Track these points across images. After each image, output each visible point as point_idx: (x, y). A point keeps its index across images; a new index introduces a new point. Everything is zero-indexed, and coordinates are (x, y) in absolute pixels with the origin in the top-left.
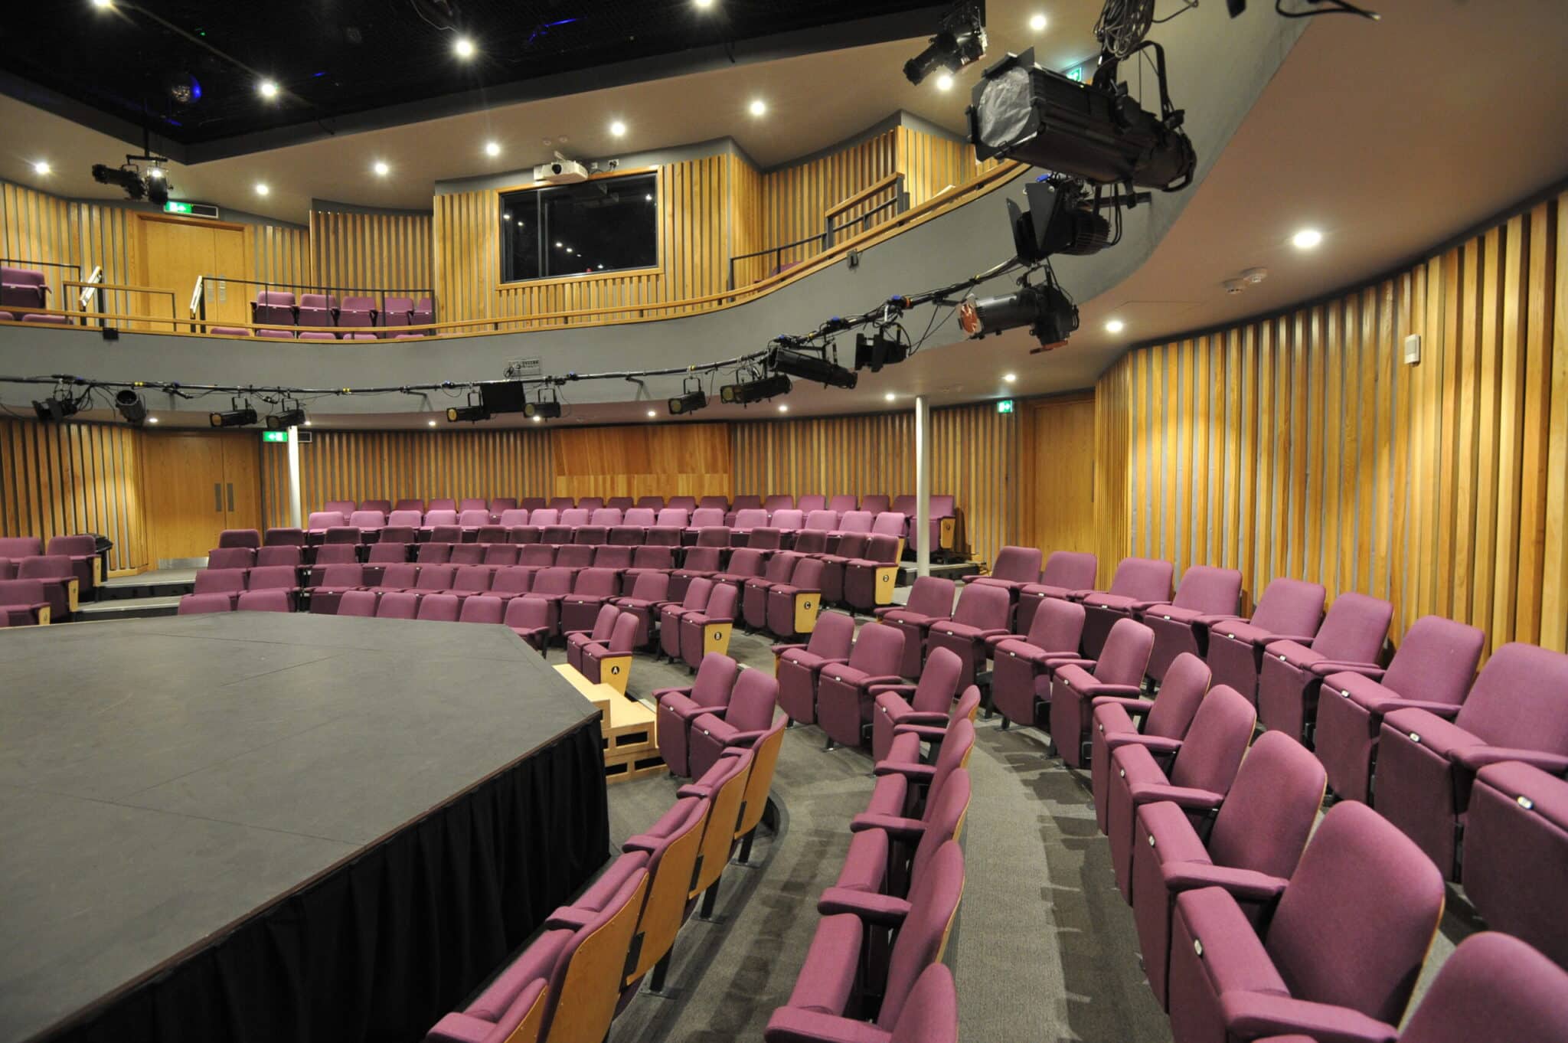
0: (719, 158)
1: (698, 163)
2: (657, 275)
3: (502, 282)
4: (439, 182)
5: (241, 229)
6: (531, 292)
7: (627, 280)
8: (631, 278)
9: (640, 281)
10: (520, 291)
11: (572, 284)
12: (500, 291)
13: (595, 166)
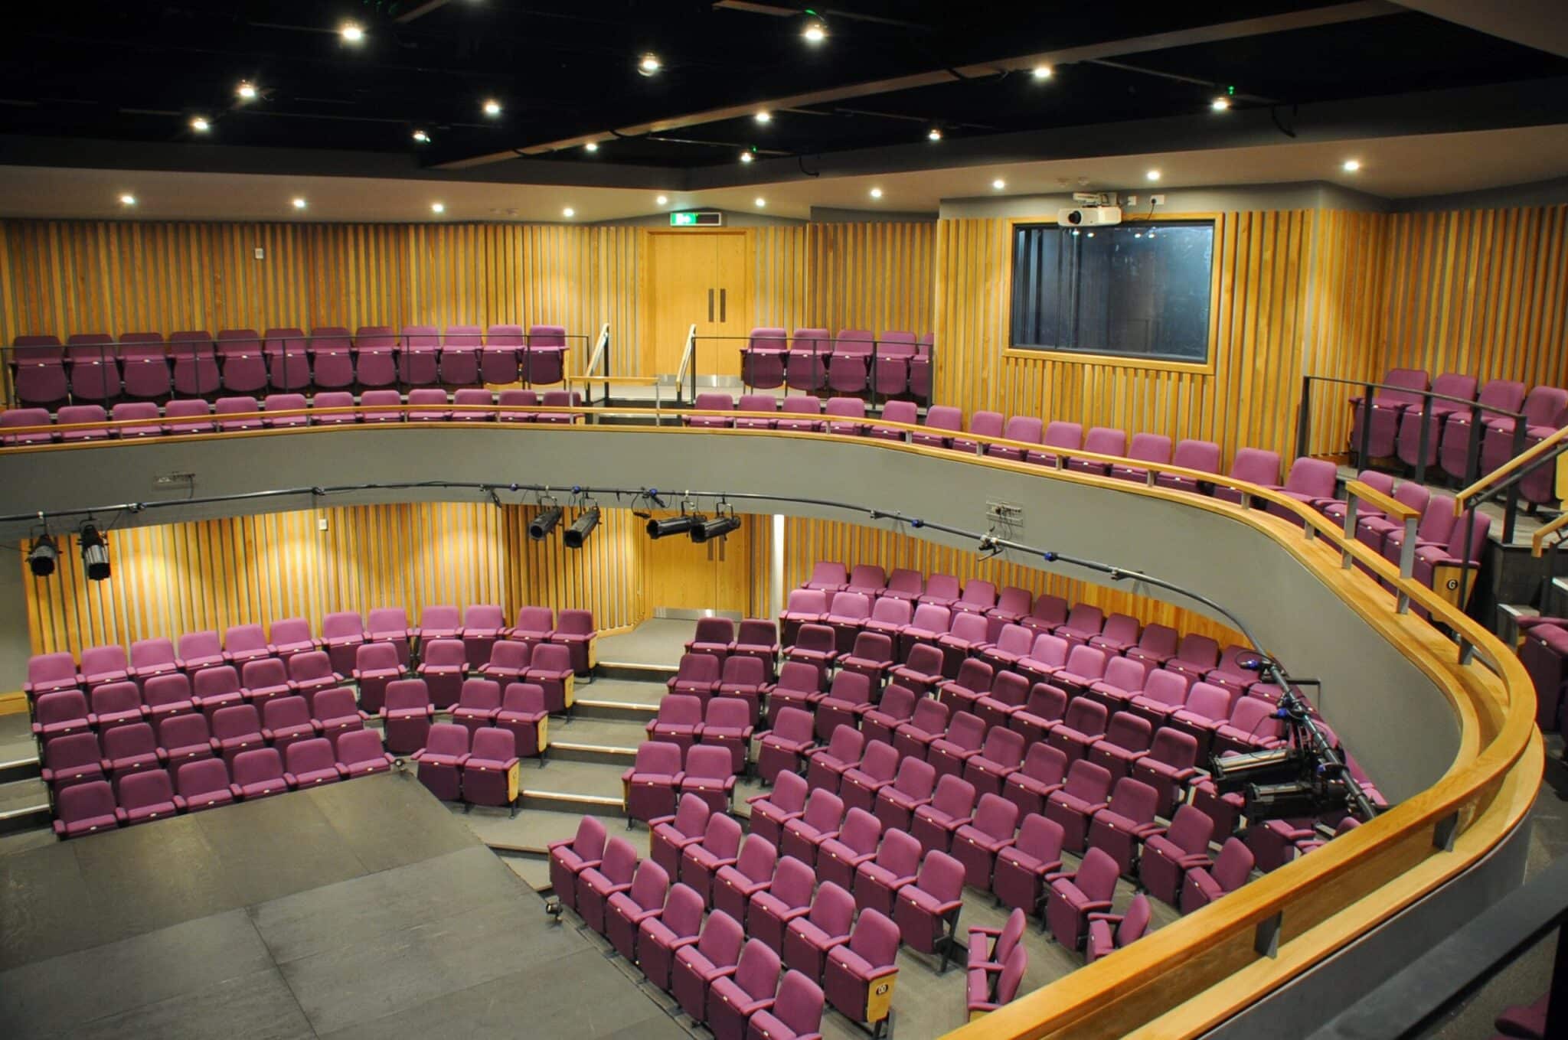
0: (1302, 214)
1: (1272, 216)
2: (1204, 376)
3: (1012, 345)
4: (944, 201)
5: (743, 233)
6: (1044, 367)
7: (1164, 375)
8: (1169, 372)
9: (1180, 379)
10: (1030, 363)
11: (1093, 365)
12: (1008, 358)
13: (1133, 201)
